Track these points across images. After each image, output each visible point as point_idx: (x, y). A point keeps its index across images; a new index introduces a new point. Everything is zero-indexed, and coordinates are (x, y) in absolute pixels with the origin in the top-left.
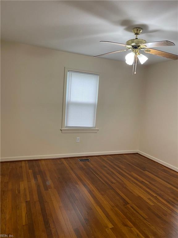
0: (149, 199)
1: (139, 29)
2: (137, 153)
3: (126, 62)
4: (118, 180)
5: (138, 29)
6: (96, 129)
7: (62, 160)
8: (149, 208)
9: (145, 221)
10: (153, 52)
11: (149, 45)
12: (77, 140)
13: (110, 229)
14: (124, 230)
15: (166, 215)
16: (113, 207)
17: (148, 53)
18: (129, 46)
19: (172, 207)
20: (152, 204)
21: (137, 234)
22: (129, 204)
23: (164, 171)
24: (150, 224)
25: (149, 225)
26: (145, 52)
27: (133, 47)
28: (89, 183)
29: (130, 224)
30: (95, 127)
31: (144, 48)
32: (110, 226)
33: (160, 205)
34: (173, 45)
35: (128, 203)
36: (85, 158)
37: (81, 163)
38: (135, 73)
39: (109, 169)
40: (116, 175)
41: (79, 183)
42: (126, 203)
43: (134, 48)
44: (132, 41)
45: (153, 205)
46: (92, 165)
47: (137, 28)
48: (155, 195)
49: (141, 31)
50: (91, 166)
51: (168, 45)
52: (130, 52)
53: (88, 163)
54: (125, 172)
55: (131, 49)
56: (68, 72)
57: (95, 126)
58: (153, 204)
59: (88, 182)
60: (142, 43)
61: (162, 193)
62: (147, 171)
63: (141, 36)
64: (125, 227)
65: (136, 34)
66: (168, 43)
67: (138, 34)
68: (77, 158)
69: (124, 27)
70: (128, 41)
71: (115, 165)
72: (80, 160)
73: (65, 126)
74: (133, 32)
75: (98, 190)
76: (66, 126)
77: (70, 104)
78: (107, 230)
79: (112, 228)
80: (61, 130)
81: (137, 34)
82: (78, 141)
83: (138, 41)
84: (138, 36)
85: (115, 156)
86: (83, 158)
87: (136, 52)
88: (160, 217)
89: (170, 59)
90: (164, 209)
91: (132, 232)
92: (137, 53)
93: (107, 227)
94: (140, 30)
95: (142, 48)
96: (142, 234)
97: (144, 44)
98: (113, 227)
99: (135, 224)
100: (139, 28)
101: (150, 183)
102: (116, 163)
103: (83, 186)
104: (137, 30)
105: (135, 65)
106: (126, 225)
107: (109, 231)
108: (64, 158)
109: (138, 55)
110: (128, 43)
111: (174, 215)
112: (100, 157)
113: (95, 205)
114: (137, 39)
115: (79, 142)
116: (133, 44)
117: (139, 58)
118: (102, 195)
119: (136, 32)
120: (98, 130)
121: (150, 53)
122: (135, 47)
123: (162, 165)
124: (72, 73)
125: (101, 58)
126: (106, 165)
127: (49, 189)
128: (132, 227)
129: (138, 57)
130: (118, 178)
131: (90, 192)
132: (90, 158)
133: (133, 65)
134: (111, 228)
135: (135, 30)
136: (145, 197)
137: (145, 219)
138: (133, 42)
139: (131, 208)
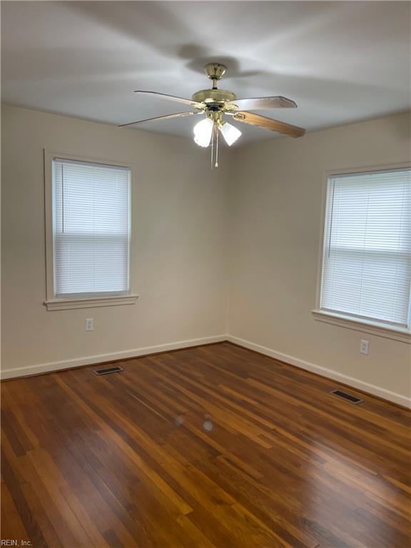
0: (262, 437)
1: (219, 68)
2: (226, 342)
3: (195, 139)
4: (192, 405)
5: (216, 66)
6: (132, 295)
7: (53, 376)
8: (263, 457)
9: (258, 486)
10: (250, 120)
11: (244, 104)
12: (87, 325)
13: (186, 518)
14: (218, 513)
15: (297, 465)
16: (187, 466)
17: (242, 121)
18: (201, 105)
19: (306, 446)
20: (267, 446)
21: (246, 516)
22: (220, 454)
23: (286, 373)
24: (268, 489)
25: (267, 491)
26: (235, 119)
27: (208, 106)
28: (126, 422)
29: (227, 497)
30: (130, 292)
31: (231, 111)
32: (186, 509)
33: (284, 445)
34: (293, 107)
35: (218, 452)
36: (111, 365)
37: (102, 379)
38: (217, 165)
39: (168, 385)
40: (186, 396)
41: (103, 425)
42: (214, 453)
43: (210, 110)
44: (206, 93)
45: (270, 449)
46: (128, 379)
47: (214, 64)
48: (272, 426)
49: (224, 72)
50: (127, 382)
51: (282, 106)
52: (203, 117)
53: (119, 376)
54: (205, 386)
55: (203, 111)
56: (53, 163)
57: (128, 289)
58: (271, 447)
59: (123, 420)
60: (226, 97)
61: (285, 419)
62: (251, 377)
63: (224, 84)
64: (219, 506)
65: (212, 78)
66: (283, 102)
67: (217, 79)
68: (91, 368)
69: (187, 61)
70: (196, 93)
71: (183, 373)
72: (99, 372)
73: (55, 294)
74: (204, 73)
75: (149, 434)
76: (57, 295)
77: (62, 239)
78: (178, 520)
79: (191, 513)
80: (44, 304)
81: (214, 78)
82: (89, 327)
83: (218, 95)
84: (219, 84)
85: (181, 352)
86: (105, 366)
87: (216, 118)
88: (287, 472)
89: (286, 135)
90: (293, 452)
91: (232, 513)
92: (218, 121)
93: (178, 514)
94: (221, 71)
95: (227, 111)
96: (255, 514)
97: (232, 102)
98: (192, 510)
99: (237, 496)
100: (219, 65)
101: (260, 402)
102: (182, 369)
103: (112, 431)
104: (215, 69)
105: (215, 147)
106: (219, 502)
107: (185, 523)
108: (59, 372)
109: (221, 126)
110: (197, 98)
111: (313, 462)
112: (144, 359)
113: (146, 470)
114: (216, 88)
115: (92, 328)
116: (209, 100)
117: (223, 133)
118: (160, 444)
119: (212, 73)
120: (137, 297)
121: (246, 121)
122: (213, 108)
123: (279, 361)
124: (64, 164)
125: (136, 129)
126: (161, 376)
127: (27, 452)
128: (233, 504)
129: (221, 130)
130: (191, 400)
131: (131, 442)
132: (122, 363)
133: (210, 147)
134: (187, 515)
135: (212, 68)
136: (252, 434)
137: (258, 481)
138: (208, 97)
139: (226, 463)
